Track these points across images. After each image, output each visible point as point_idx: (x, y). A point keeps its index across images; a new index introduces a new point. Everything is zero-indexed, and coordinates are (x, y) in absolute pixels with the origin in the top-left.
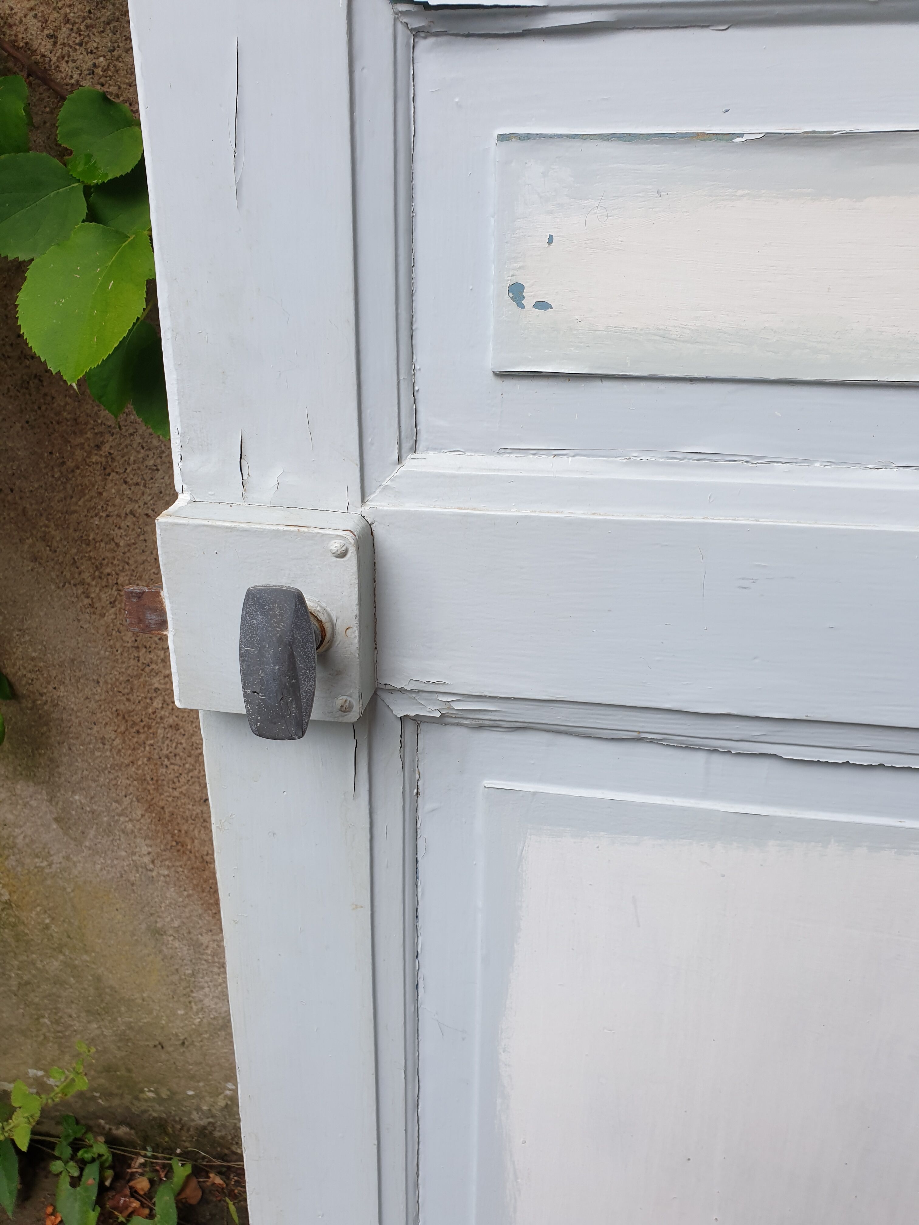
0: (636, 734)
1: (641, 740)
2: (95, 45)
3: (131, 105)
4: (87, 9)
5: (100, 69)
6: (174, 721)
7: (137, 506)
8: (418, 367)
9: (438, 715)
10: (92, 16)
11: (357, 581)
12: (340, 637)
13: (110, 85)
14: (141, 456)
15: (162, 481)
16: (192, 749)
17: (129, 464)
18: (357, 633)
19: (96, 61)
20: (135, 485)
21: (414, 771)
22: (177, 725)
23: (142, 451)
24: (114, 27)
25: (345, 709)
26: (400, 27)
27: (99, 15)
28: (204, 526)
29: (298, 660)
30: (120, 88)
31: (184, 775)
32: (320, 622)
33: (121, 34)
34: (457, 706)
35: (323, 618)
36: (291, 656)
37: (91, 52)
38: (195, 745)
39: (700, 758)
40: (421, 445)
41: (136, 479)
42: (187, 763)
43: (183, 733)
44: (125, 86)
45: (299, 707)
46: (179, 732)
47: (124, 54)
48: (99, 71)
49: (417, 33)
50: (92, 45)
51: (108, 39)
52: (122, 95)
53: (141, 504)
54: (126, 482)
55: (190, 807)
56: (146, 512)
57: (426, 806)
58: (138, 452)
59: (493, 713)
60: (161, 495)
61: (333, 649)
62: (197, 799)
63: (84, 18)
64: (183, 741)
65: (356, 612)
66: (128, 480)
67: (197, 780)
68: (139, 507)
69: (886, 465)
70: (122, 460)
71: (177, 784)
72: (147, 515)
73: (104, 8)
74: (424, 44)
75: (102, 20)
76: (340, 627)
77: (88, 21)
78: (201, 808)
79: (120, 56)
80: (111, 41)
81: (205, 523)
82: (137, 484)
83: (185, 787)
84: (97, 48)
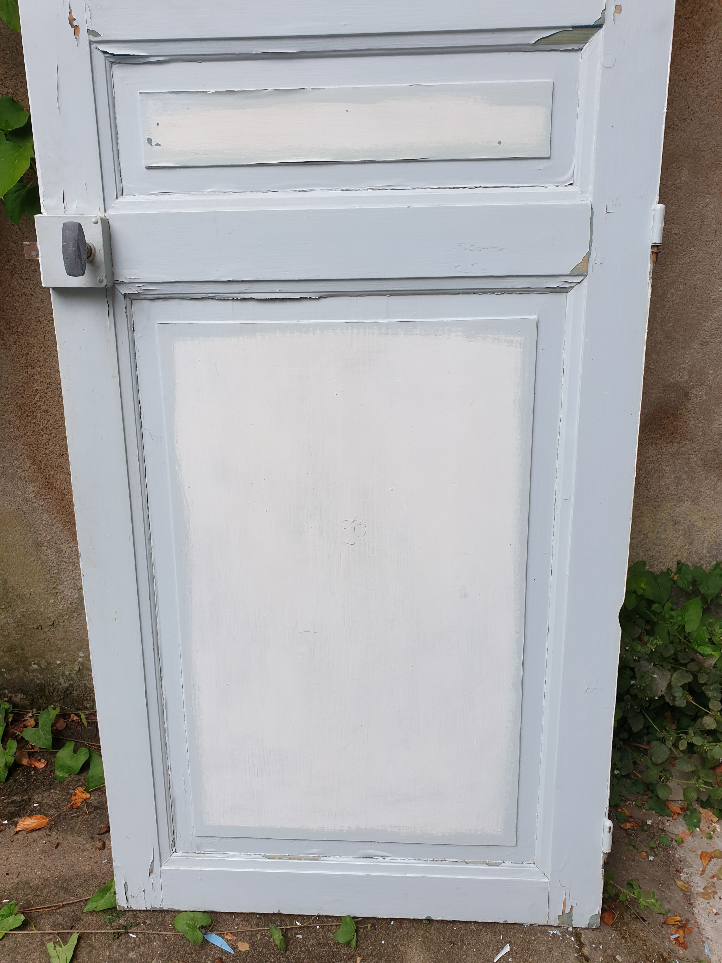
0: (206, 295)
1: (208, 298)
7: (27, 290)
9: (137, 292)
11: (102, 232)
12: (97, 254)
14: (28, 265)
17: (23, 269)
18: (103, 252)
19: (8, 91)
21: (131, 320)
23: (29, 262)
25: (101, 281)
29: (80, 246)
31: (51, 440)
32: (90, 246)
34: (143, 288)
35: (91, 245)
36: (78, 245)
37: (7, 87)
39: (230, 302)
40: (124, 194)
41: (26, 277)
42: (52, 433)
45: (81, 263)
49: (112, 63)
50: (7, 85)
54: (21, 278)
55: (55, 459)
57: (137, 335)
58: (27, 263)
59: (157, 291)
61: (95, 258)
62: (58, 455)
63: (4, 75)
64: (50, 420)
65: (102, 244)
66: (23, 277)
67: (58, 442)
69: (269, 191)
70: (20, 267)
71: (48, 446)
74: (115, 66)
76: (97, 250)
77: (5, 76)
78: (60, 460)
79: (18, 89)
82: (27, 279)
83: (52, 448)
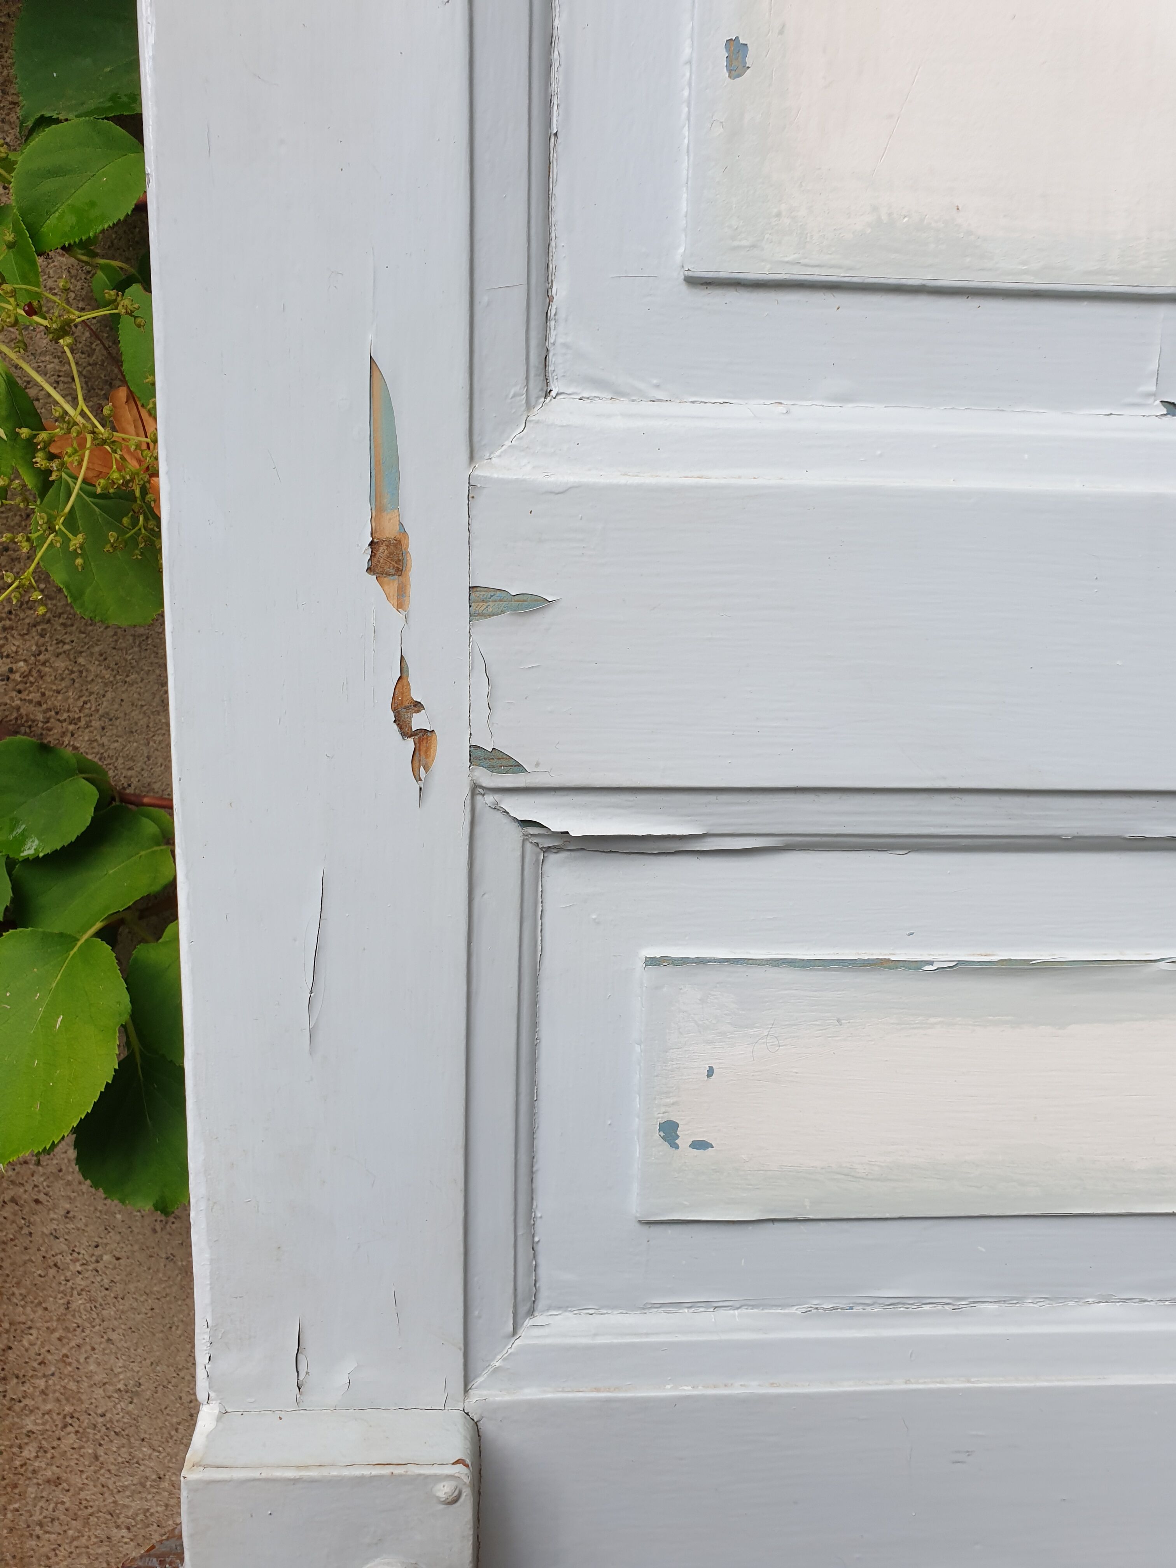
2: (14, 648)
3: (57, 713)
4: (7, 609)
5: (18, 675)
6: (53, 1474)
8: (539, 1215)
10: (13, 617)
13: (30, 692)
15: (64, 1155)
16: (80, 1509)
20: (21, 1164)
22: (58, 1478)
24: (43, 630)
26: (528, 846)
27: (22, 615)
28: (254, 1480)
30: (43, 694)
33: (51, 637)
38: (84, 1502)
43: (67, 1487)
44: (51, 693)
46: (60, 1487)
47: (53, 659)
48: (17, 677)
51: (33, 642)
52: (46, 702)
53: (29, 1187)
56: (35, 1197)
60: (61, 1174)
68: (26, 1191)
72: (37, 1201)
73: (31, 609)
75: (27, 621)
80: (37, 645)
81: (255, 1474)
84: (16, 652)
